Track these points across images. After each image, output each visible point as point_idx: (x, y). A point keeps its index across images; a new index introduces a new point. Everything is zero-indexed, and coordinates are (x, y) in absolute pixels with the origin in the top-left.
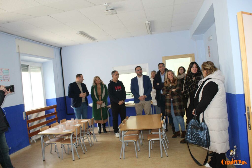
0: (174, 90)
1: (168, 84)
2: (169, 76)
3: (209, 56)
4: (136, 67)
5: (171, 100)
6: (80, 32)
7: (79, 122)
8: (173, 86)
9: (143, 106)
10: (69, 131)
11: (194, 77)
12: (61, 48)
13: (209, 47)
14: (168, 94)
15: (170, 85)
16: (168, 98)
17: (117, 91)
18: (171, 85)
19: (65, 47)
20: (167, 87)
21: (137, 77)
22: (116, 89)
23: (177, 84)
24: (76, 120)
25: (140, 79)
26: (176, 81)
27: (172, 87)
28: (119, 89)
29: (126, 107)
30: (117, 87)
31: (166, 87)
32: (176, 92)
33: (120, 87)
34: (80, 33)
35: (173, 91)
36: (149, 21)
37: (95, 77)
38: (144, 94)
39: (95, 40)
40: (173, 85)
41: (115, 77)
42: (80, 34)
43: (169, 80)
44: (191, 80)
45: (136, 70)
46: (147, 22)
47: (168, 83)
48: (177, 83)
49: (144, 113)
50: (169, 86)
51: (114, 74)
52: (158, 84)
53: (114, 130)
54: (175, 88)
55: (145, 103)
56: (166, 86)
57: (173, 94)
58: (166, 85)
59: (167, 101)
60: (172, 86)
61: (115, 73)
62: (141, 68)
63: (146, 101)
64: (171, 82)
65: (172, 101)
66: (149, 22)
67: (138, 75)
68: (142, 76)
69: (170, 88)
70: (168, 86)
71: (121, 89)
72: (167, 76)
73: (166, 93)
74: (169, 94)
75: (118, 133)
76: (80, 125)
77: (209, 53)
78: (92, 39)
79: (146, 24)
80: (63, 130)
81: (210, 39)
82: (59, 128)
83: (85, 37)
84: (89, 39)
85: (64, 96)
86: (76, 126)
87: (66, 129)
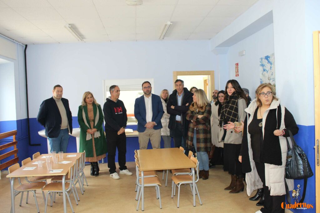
0: (200, 116)
1: (195, 108)
4: (144, 82)
5: (195, 129)
6: (69, 25)
7: (63, 158)
9: (150, 135)
10: (60, 172)
12: (26, 46)
13: (237, 64)
14: (192, 121)
15: (196, 110)
16: (191, 125)
17: (116, 113)
20: (192, 112)
22: (116, 112)
23: (205, 110)
24: (60, 155)
25: (148, 99)
28: (119, 111)
29: (126, 136)
30: (116, 109)
31: (191, 111)
32: (203, 119)
33: (121, 109)
34: (70, 26)
35: (199, 118)
36: (171, 22)
37: (86, 93)
38: (153, 120)
39: (84, 40)
40: (200, 110)
42: (69, 27)
45: (144, 86)
46: (169, 23)
48: (206, 108)
49: (150, 146)
50: (195, 111)
52: (173, 107)
53: (109, 169)
55: (154, 133)
56: (192, 110)
59: (190, 130)
60: (199, 111)
62: (150, 84)
63: (154, 130)
66: (172, 24)
67: (145, 93)
68: (151, 95)
70: (194, 111)
71: (122, 111)
73: (190, 119)
75: (115, 173)
76: (69, 162)
77: (237, 71)
78: (80, 37)
79: (166, 25)
80: (48, 170)
81: (241, 54)
82: (39, 166)
83: (73, 33)
84: (77, 37)
85: (27, 118)
86: (65, 163)
87: (53, 169)
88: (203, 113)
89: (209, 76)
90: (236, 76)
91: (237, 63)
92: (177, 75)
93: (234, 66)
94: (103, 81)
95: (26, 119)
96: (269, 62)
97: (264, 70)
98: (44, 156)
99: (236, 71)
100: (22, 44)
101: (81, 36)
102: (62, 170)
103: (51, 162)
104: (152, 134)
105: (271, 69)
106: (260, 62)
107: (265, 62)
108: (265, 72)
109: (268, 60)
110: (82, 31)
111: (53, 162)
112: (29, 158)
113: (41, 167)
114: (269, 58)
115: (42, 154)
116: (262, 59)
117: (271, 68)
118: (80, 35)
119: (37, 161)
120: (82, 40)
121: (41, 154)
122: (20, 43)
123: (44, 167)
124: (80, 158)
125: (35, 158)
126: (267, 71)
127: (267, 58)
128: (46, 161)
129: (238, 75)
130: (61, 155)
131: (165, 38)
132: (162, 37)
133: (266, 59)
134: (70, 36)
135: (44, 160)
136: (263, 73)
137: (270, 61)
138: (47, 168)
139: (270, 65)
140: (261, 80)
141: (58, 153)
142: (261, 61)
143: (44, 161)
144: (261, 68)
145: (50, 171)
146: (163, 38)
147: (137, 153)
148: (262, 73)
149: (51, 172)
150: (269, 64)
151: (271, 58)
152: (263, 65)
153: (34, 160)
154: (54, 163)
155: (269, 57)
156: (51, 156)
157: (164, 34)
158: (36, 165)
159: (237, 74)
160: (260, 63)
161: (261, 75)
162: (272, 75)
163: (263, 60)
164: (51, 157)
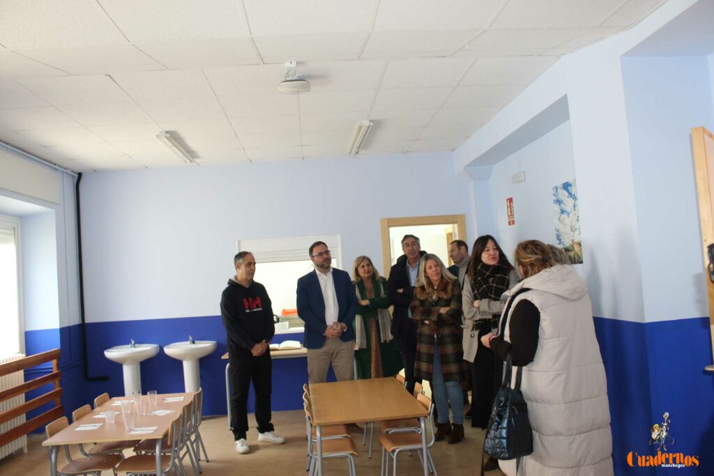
0: (444, 310)
1: (428, 294)
2: (428, 270)
3: (511, 223)
5: (435, 336)
6: (167, 132)
8: (442, 298)
9: (332, 356)
10: (151, 432)
11: (489, 276)
13: (510, 200)
15: (431, 297)
16: (425, 330)
17: (248, 311)
18: (434, 297)
19: (95, 171)
20: (422, 302)
21: (318, 272)
22: (247, 308)
23: (453, 295)
25: (326, 277)
26: (450, 287)
27: (439, 302)
28: (254, 307)
30: (248, 300)
31: (420, 301)
32: (450, 315)
33: (258, 301)
34: (168, 135)
35: (441, 314)
36: (370, 121)
40: (440, 296)
41: (243, 269)
42: (166, 137)
43: (430, 283)
44: (485, 286)
46: (366, 123)
47: (428, 290)
48: (452, 290)
50: (429, 299)
51: (241, 261)
54: (448, 305)
55: (341, 348)
56: (422, 298)
57: (441, 322)
58: (420, 296)
59: (423, 339)
60: (439, 299)
61: (245, 259)
63: (342, 343)
64: (436, 288)
65: (436, 340)
66: (372, 124)
68: (331, 270)
69: (434, 303)
70: (426, 300)
71: (260, 305)
72: (425, 271)
73: (423, 318)
74: (429, 320)
76: (169, 412)
77: (511, 215)
78: (189, 156)
79: (361, 127)
80: (127, 428)
81: (518, 179)
82: (107, 422)
83: (174, 148)
84: (182, 155)
85: (81, 322)
86: (162, 414)
87: (136, 426)
88: (447, 303)
89: (456, 225)
90: (510, 224)
91: (510, 197)
92: (390, 226)
93: (505, 204)
94: (237, 242)
95: (80, 325)
96: (570, 194)
97: (563, 212)
98: (117, 402)
99: (509, 214)
100: (72, 171)
101: (191, 154)
102: (155, 428)
103: (132, 413)
104: (338, 353)
105: (575, 210)
106: (554, 195)
107: (563, 194)
108: (565, 216)
109: (568, 191)
110: (192, 144)
111: (136, 414)
112: (87, 407)
113: (113, 422)
114: (569, 188)
115: (114, 398)
116: (557, 189)
117: (575, 206)
118: (188, 152)
119: (105, 411)
120: (191, 161)
121: (111, 397)
122: (67, 171)
123: (119, 423)
124: (191, 402)
125: (99, 405)
126: (569, 214)
127: (566, 186)
128: (123, 410)
129: (513, 222)
130: (153, 398)
131: (361, 152)
132: (355, 150)
133: (564, 189)
134: (167, 154)
135: (118, 409)
136: (561, 218)
137: (573, 193)
138: (123, 424)
139: (573, 201)
140: (558, 231)
141: (146, 394)
142: (555, 193)
143: (118, 411)
144: (557, 207)
145: (131, 430)
146: (357, 153)
147: (308, 391)
148: (557, 217)
149: (132, 433)
150: (571, 199)
151: (573, 188)
152: (559, 202)
153: (97, 409)
154: (138, 414)
155: (570, 185)
156: (132, 401)
157: (357, 144)
158: (103, 420)
159: (512, 219)
160: (554, 198)
161: (557, 221)
162: (578, 220)
163: (559, 190)
164: (133, 403)
